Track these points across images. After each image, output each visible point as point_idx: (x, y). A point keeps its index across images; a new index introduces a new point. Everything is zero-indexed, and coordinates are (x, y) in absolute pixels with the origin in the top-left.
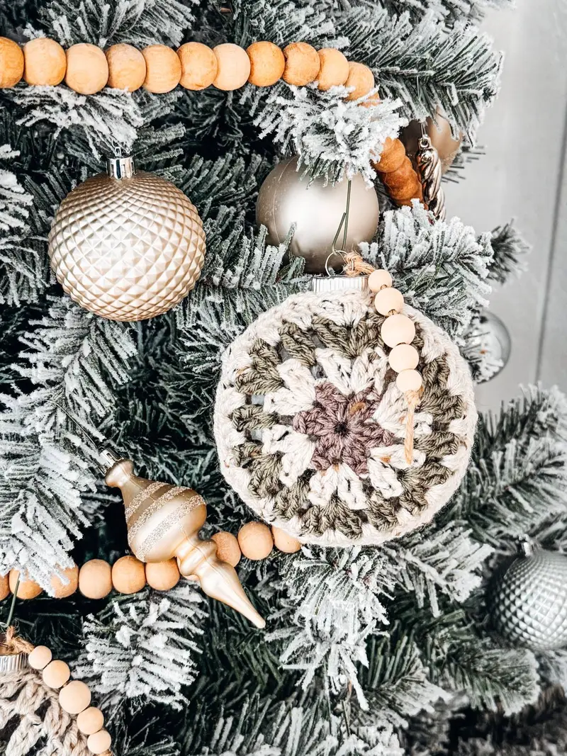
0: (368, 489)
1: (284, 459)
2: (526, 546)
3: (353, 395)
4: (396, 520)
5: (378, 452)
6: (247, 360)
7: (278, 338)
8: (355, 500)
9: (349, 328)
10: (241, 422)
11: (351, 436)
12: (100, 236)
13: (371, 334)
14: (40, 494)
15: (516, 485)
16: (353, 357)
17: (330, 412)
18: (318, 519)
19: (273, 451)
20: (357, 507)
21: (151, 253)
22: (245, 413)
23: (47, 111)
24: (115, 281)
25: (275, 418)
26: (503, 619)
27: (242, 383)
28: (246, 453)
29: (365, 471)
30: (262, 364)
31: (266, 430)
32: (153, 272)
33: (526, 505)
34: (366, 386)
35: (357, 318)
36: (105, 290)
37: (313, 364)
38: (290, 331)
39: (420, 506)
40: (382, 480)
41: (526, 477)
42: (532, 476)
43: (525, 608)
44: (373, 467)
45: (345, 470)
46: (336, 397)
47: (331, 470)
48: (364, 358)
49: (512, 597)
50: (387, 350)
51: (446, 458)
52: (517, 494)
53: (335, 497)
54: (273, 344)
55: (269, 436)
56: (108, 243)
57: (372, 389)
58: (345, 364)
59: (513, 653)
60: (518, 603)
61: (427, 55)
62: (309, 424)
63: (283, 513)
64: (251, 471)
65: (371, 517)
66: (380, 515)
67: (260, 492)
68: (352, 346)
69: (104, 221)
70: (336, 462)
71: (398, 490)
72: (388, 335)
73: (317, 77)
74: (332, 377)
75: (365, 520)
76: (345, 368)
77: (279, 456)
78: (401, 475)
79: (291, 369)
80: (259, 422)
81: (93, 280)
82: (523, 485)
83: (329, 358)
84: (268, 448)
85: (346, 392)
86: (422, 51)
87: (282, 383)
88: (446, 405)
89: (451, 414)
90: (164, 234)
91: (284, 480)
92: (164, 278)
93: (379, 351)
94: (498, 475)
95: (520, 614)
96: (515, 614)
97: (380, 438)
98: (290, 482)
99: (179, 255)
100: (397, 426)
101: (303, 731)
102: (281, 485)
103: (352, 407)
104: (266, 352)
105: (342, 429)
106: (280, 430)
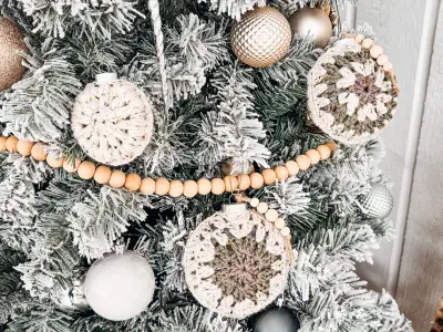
1: (348, 105)
3: (367, 77)
4: (384, 124)
5: (378, 96)
6: (324, 72)
7: (334, 61)
8: (374, 117)
9: (358, 54)
10: (329, 95)
11: (370, 92)
13: (367, 54)
16: (364, 63)
17: (361, 84)
18: (361, 127)
19: (344, 102)
20: (373, 120)
22: (330, 91)
25: (342, 90)
27: (326, 80)
28: (333, 106)
29: (376, 104)
30: (332, 71)
31: (340, 95)
34: (370, 73)
35: (360, 50)
38: (339, 58)
39: (390, 117)
40: (381, 108)
44: (378, 102)
46: (362, 78)
47: (365, 106)
48: (368, 63)
50: (375, 60)
51: (396, 98)
53: (367, 117)
54: (333, 64)
55: (342, 98)
57: (372, 74)
58: (362, 65)
62: (355, 89)
63: (348, 127)
65: (377, 124)
66: (380, 122)
67: (340, 120)
68: (363, 59)
70: (366, 103)
71: (385, 111)
72: (373, 54)
74: (359, 70)
75: (375, 126)
76: (362, 67)
77: (346, 105)
78: (386, 105)
79: (344, 71)
80: (337, 92)
83: (356, 65)
84: (342, 102)
85: (365, 76)
87: (342, 76)
91: (348, 113)
93: (371, 60)
97: (378, 91)
98: (351, 114)
100: (382, 86)
102: (347, 116)
103: (368, 81)
104: (332, 67)
105: (366, 90)
106: (346, 94)
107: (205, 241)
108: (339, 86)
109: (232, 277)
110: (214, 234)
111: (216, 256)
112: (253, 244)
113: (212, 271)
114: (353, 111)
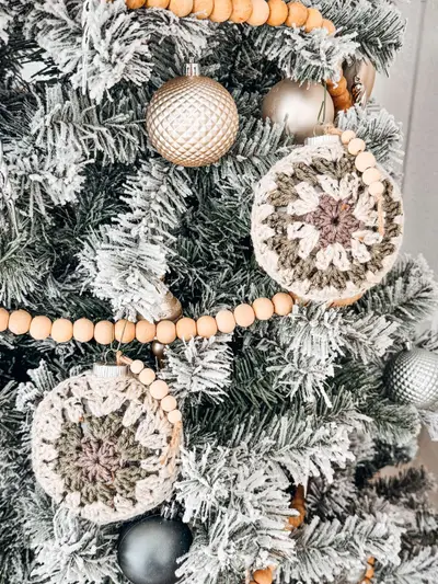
0: (351, 258)
1: (301, 242)
2: (408, 345)
3: (340, 201)
4: (365, 278)
5: (357, 234)
6: (274, 186)
7: (292, 171)
8: (344, 265)
9: (335, 163)
10: (273, 222)
11: (340, 226)
12: (179, 111)
13: (349, 165)
14: (141, 269)
15: (403, 305)
16: (339, 179)
17: (327, 211)
18: (321, 278)
19: (294, 237)
20: (344, 270)
21: (209, 123)
22: (276, 217)
23: (157, 25)
24: (187, 140)
25: (295, 218)
26: (396, 387)
27: (273, 199)
28: (277, 241)
29: (349, 246)
30: (284, 186)
31: (290, 225)
32: (210, 135)
33: (410, 316)
34: (348, 195)
35: (340, 157)
36: (181, 145)
37: (317, 185)
38: (300, 166)
39: (379, 268)
40: (359, 251)
41: (408, 300)
42: (412, 299)
43: (410, 379)
44: (354, 243)
45: (338, 246)
46: (331, 202)
47: (329, 246)
48: (346, 179)
49: (401, 373)
50: (360, 174)
51: (393, 239)
52: (403, 310)
53: (332, 264)
54: (289, 175)
55: (292, 230)
56: (184, 115)
57: (351, 197)
58: (335, 182)
59: (402, 407)
60: (405, 376)
61: (362, 23)
62: (316, 219)
63: (300, 276)
64: (279, 253)
65: (351, 276)
66: (357, 274)
67: (286, 264)
68: (339, 172)
69: (182, 101)
70: (332, 242)
71: (367, 258)
72: (359, 165)
73: (305, 23)
74: (328, 190)
75: (348, 279)
76: (335, 185)
77: (297, 241)
78: (369, 248)
79: (303, 188)
80: (285, 221)
81: (175, 140)
82: (407, 304)
83: (326, 180)
84: (291, 236)
85: (337, 200)
86: (359, 20)
87: (298, 196)
88: (392, 207)
89: (395, 212)
90: (218, 112)
91: (301, 255)
92: (215, 140)
93: (354, 174)
94: (391, 299)
95: (406, 383)
96: (403, 383)
97: (357, 226)
98: (304, 256)
99: (225, 127)
100: (367, 218)
101: (288, 431)
102: (298, 259)
103: (341, 208)
104: (286, 179)
105: (335, 221)
106: (298, 224)
107: (53, 411)
108: (290, 211)
109: (79, 468)
110: (65, 403)
111: (63, 435)
112: (116, 428)
113: (54, 454)
114: (308, 252)
